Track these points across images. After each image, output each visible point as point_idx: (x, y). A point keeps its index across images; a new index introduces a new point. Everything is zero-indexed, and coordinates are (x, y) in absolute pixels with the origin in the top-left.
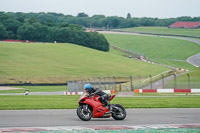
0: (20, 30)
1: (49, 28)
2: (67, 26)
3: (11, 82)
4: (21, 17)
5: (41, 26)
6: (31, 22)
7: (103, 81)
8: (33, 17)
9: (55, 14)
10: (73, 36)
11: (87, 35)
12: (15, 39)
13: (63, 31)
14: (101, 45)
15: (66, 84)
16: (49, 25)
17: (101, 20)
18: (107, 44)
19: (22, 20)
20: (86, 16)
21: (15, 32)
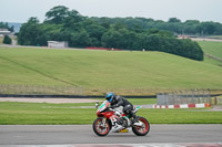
0: (105, 36)
1: (137, 34)
2: (156, 32)
3: (95, 94)
4: (106, 22)
5: (128, 32)
6: (117, 28)
7: (196, 93)
8: (119, 23)
9: (144, 19)
10: (164, 43)
11: (179, 42)
12: (99, 46)
13: (152, 38)
14: (195, 53)
15: (155, 97)
16: (137, 32)
17: (195, 25)
18: (202, 53)
19: (107, 26)
20: (179, 21)
21: (99, 38)
